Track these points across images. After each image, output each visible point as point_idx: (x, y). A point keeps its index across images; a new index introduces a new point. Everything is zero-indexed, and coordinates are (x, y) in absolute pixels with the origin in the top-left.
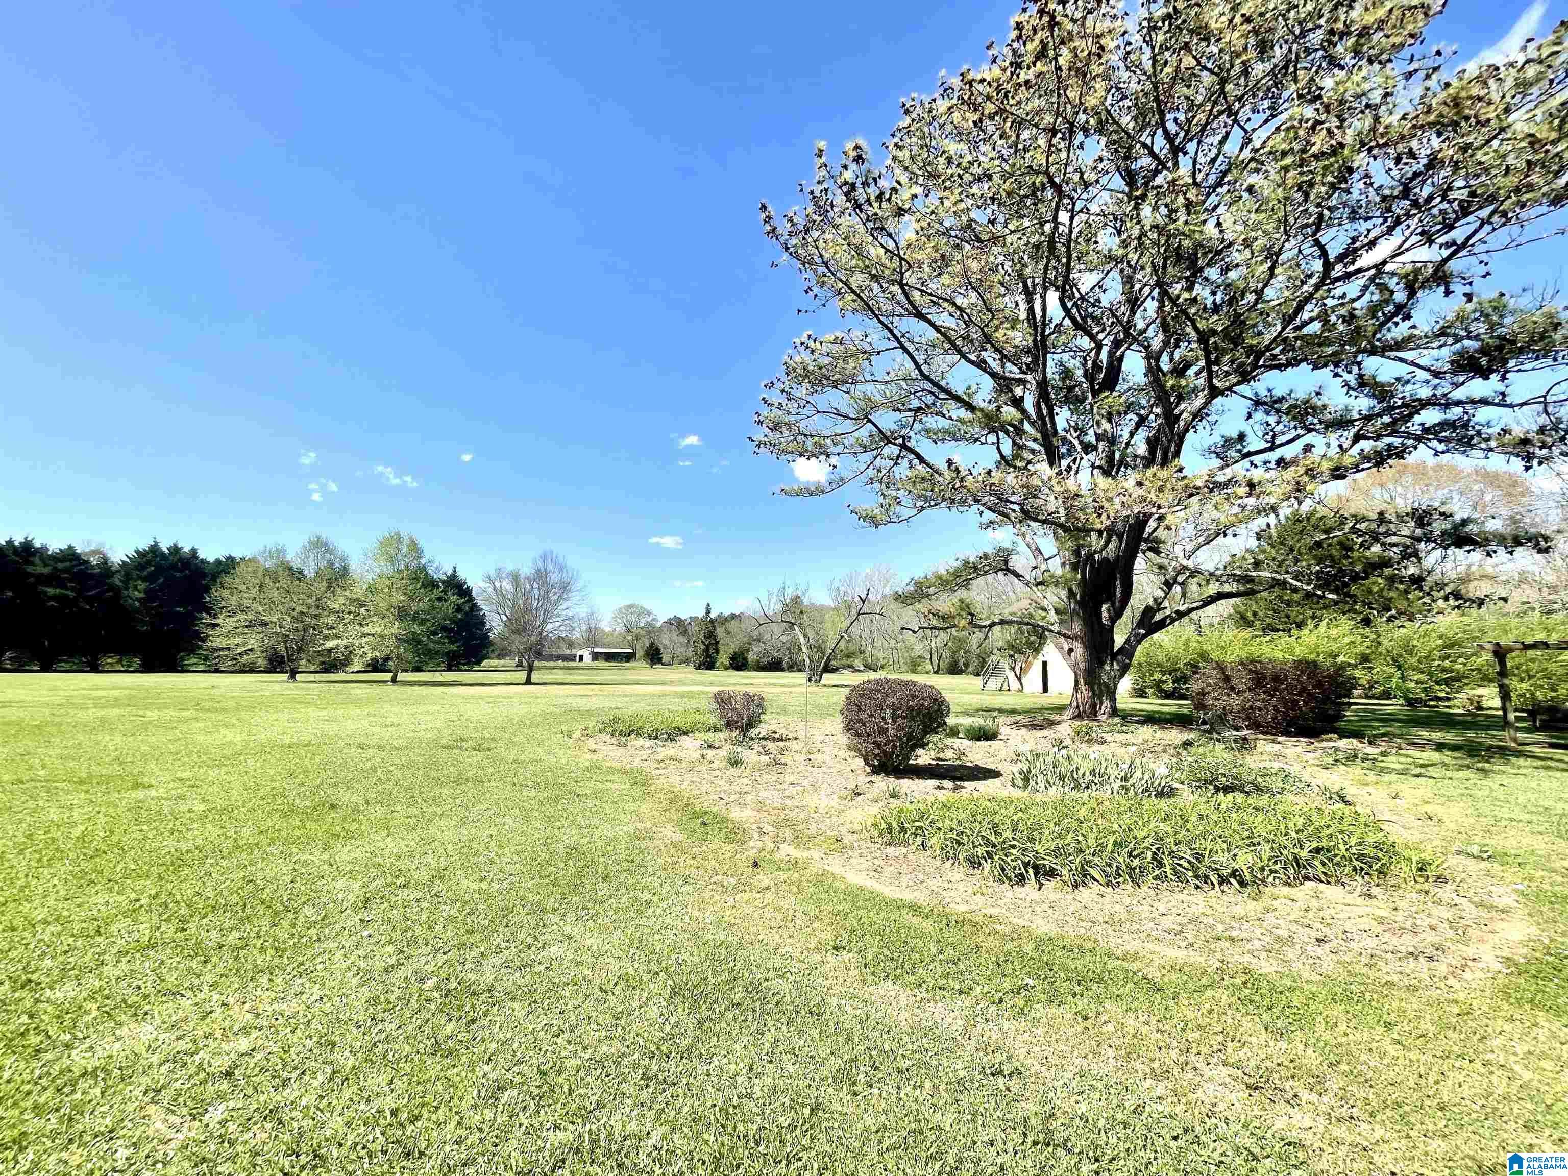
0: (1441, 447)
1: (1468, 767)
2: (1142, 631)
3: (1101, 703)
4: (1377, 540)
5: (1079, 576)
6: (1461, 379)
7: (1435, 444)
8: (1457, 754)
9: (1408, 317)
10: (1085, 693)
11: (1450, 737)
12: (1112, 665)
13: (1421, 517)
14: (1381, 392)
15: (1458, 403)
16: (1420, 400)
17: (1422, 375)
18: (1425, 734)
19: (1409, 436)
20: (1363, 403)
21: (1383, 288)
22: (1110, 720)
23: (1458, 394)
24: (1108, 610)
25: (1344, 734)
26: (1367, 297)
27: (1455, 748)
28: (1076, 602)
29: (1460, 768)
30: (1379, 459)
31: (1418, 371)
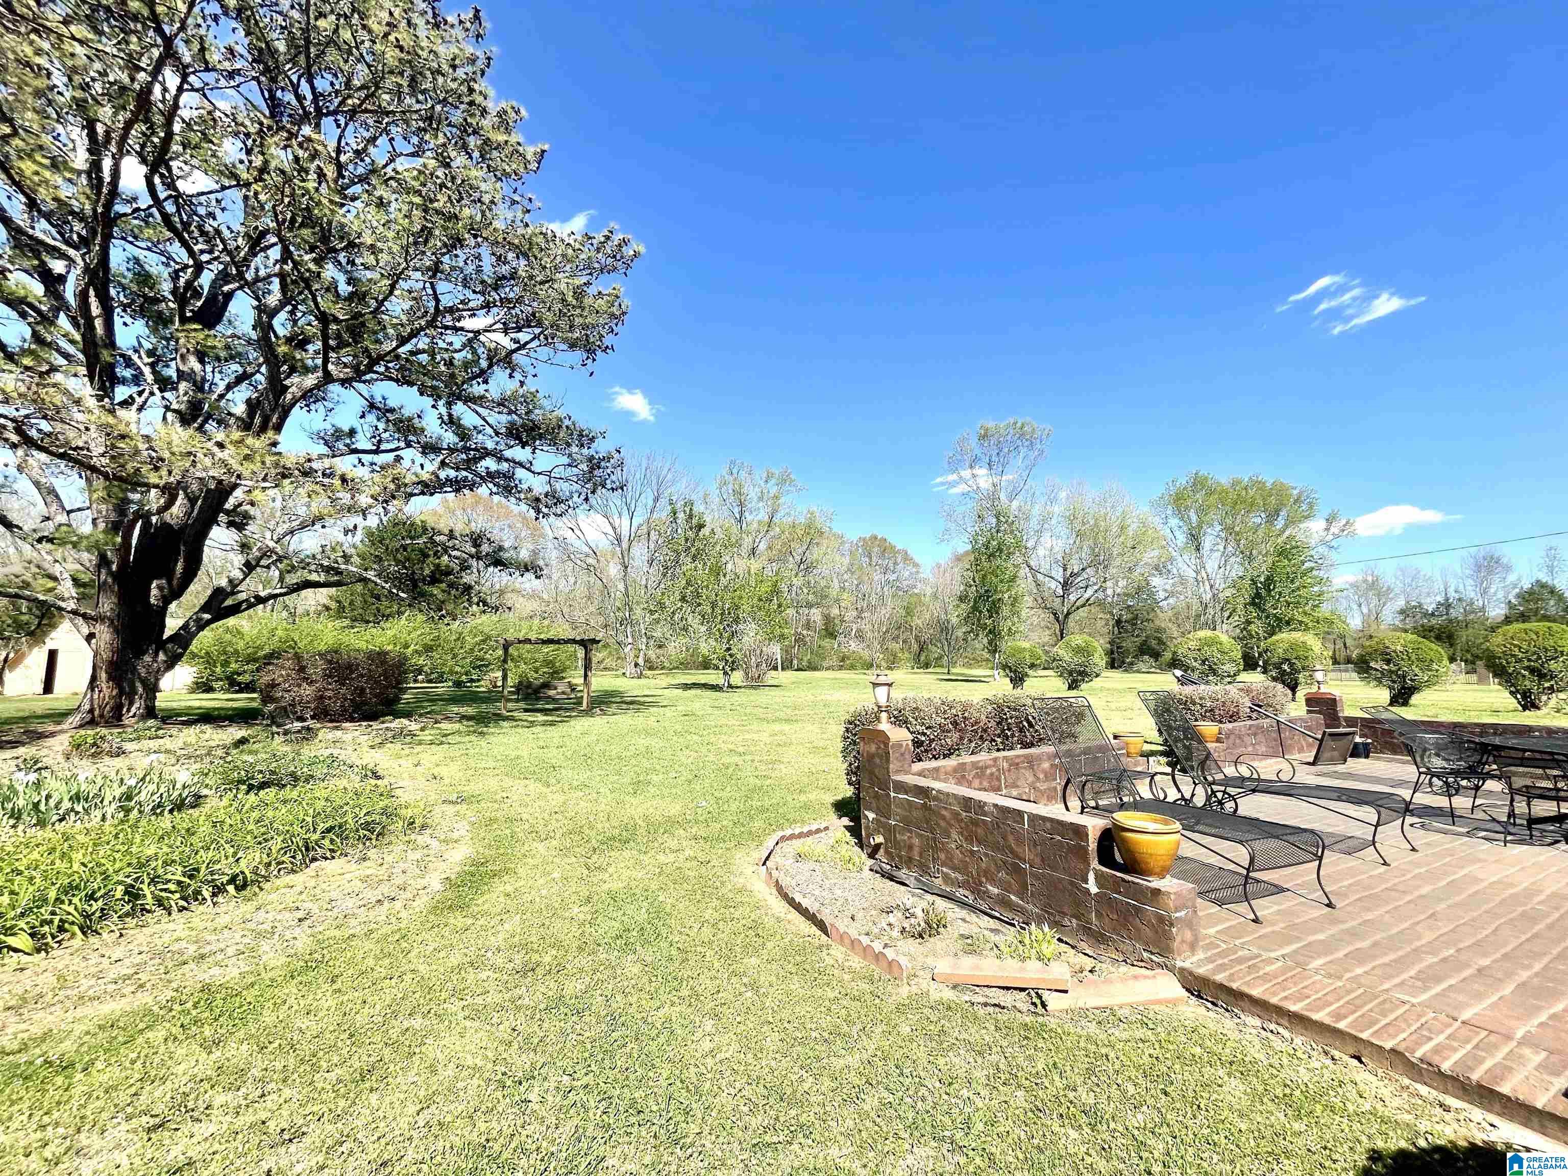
0: (495, 489)
1: (474, 732)
2: (207, 616)
3: (131, 704)
4: (446, 551)
5: (119, 540)
6: (512, 443)
7: (491, 485)
8: (471, 723)
9: (486, 382)
10: (106, 692)
11: (470, 710)
12: (157, 655)
13: (477, 540)
14: (463, 434)
15: (507, 460)
16: (486, 448)
17: (489, 431)
18: (456, 709)
19: (478, 475)
20: (449, 438)
21: (474, 352)
22: (141, 724)
23: (508, 454)
24: (160, 588)
25: (397, 715)
26: (464, 353)
27: (469, 718)
28: (110, 573)
29: (469, 733)
30: (458, 486)
31: (487, 427)
